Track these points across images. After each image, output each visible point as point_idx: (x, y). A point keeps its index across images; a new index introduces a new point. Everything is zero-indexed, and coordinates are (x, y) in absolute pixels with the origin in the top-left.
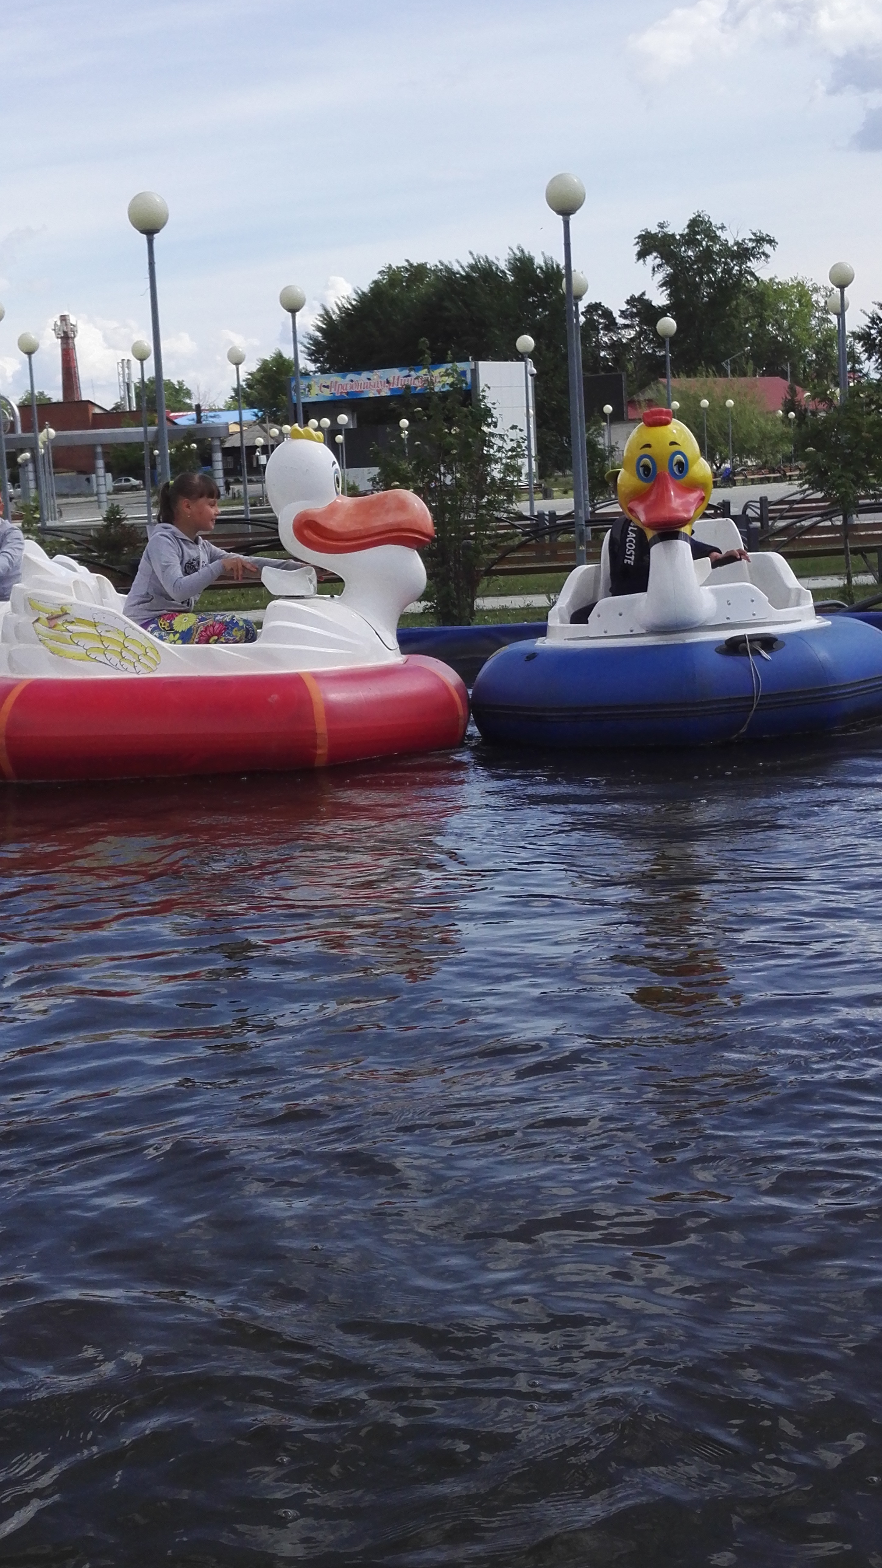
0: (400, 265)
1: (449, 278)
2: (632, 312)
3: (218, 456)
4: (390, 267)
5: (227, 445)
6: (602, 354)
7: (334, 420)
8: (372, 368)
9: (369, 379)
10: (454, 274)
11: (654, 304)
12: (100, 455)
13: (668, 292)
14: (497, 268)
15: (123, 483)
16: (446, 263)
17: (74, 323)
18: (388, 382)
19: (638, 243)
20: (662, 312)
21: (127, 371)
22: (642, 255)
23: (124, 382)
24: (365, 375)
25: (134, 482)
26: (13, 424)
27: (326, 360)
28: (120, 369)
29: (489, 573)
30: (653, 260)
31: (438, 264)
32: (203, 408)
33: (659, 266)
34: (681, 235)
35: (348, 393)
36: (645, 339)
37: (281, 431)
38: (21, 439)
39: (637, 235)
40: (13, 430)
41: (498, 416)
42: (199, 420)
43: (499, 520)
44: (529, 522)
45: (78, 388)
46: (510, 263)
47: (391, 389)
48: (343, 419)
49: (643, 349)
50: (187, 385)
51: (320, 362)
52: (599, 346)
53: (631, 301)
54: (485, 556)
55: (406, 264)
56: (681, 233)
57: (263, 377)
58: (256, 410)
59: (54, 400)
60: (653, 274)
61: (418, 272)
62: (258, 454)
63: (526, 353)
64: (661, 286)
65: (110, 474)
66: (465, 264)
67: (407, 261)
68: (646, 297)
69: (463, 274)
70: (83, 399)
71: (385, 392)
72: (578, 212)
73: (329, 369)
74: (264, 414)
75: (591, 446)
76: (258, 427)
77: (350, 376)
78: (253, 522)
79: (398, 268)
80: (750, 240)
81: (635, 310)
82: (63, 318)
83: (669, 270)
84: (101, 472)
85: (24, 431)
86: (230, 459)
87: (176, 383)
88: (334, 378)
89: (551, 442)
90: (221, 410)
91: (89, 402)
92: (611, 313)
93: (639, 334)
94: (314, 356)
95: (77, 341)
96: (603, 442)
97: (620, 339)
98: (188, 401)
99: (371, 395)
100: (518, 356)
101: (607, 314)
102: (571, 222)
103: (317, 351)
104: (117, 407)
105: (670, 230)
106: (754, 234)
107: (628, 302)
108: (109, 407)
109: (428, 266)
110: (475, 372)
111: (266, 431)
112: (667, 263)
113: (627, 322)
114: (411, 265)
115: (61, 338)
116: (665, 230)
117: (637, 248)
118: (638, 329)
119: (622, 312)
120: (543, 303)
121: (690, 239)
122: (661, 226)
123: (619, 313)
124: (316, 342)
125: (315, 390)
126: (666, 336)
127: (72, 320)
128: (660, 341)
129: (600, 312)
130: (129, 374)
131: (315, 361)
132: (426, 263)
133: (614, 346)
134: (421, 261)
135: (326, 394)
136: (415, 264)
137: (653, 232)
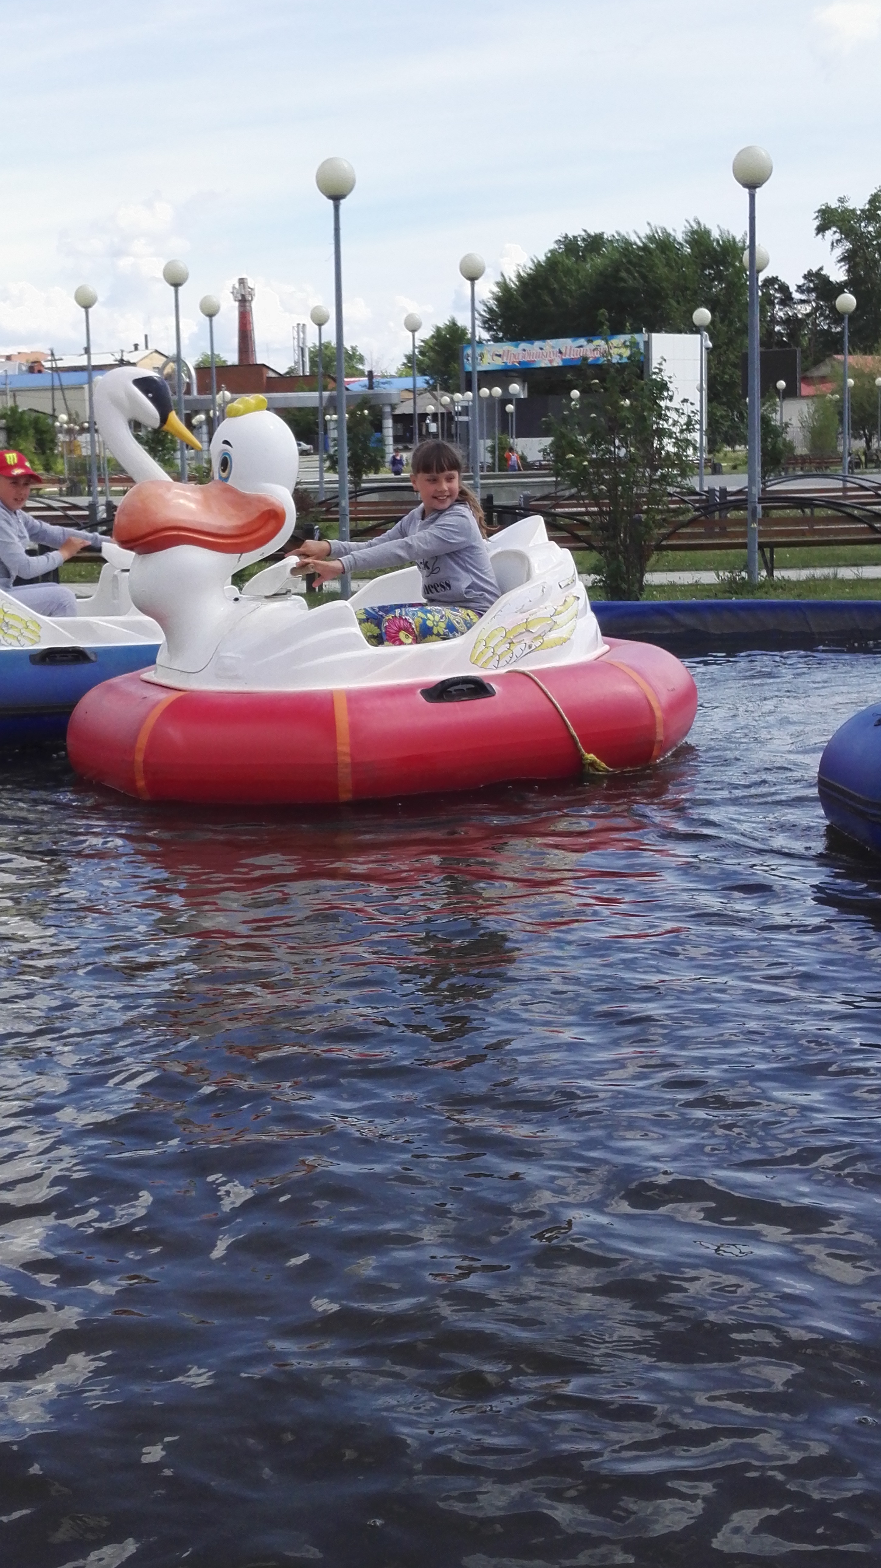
0: (576, 235)
1: (626, 249)
2: (809, 288)
3: (389, 423)
4: (566, 237)
5: (398, 412)
6: (777, 328)
7: (505, 389)
8: (544, 337)
9: (541, 349)
10: (631, 244)
11: (831, 279)
13: (846, 267)
14: (675, 240)
16: (623, 233)
17: (252, 286)
18: (560, 352)
19: (817, 217)
20: (839, 289)
21: (301, 335)
22: (821, 229)
23: (299, 346)
24: (538, 344)
26: (189, 385)
27: (500, 329)
28: (296, 333)
29: (660, 548)
30: (832, 234)
31: (616, 235)
32: (375, 374)
33: (838, 241)
34: (862, 211)
35: (520, 363)
36: (821, 315)
37: (452, 399)
38: (196, 401)
39: (817, 209)
40: (188, 392)
41: (674, 390)
42: (371, 387)
43: (670, 495)
44: (697, 498)
45: (253, 351)
46: (687, 235)
47: (563, 360)
48: (515, 388)
49: (819, 325)
50: (360, 351)
51: (494, 330)
52: (774, 321)
53: (809, 276)
54: (656, 531)
55: (583, 234)
56: (862, 208)
57: (435, 344)
58: (427, 378)
59: (229, 363)
60: (832, 249)
61: (595, 242)
62: (428, 421)
63: (702, 326)
64: (839, 261)
66: (642, 235)
67: (585, 231)
68: (823, 272)
69: (640, 244)
70: (259, 362)
71: (557, 362)
72: (764, 185)
73: (502, 338)
74: (435, 382)
75: (765, 421)
76: (428, 395)
77: (523, 345)
79: (574, 237)
81: (812, 285)
82: (242, 281)
83: (848, 245)
85: (200, 392)
86: (399, 426)
87: (349, 348)
88: (507, 347)
89: (722, 417)
90: (392, 377)
91: (264, 365)
92: (788, 287)
93: (815, 310)
94: (488, 325)
95: (254, 305)
96: (776, 419)
97: (796, 314)
98: (360, 367)
99: (543, 365)
100: (694, 329)
101: (784, 289)
102: (757, 195)
103: (492, 320)
104: (291, 371)
105: (850, 205)
107: (805, 277)
108: (283, 371)
109: (605, 236)
110: (647, 344)
111: (436, 399)
112: (847, 238)
113: (803, 297)
114: (588, 235)
115: (240, 301)
116: (846, 204)
117: (817, 223)
118: (814, 305)
119: (799, 287)
120: (719, 277)
121: (870, 215)
122: (841, 200)
123: (796, 288)
124: (490, 310)
125: (488, 358)
126: (845, 313)
127: (250, 283)
128: (837, 317)
129: (776, 286)
130: (304, 339)
131: (489, 329)
132: (603, 233)
133: (789, 321)
134: (598, 231)
135: (497, 364)
136: (593, 234)
137: (833, 207)
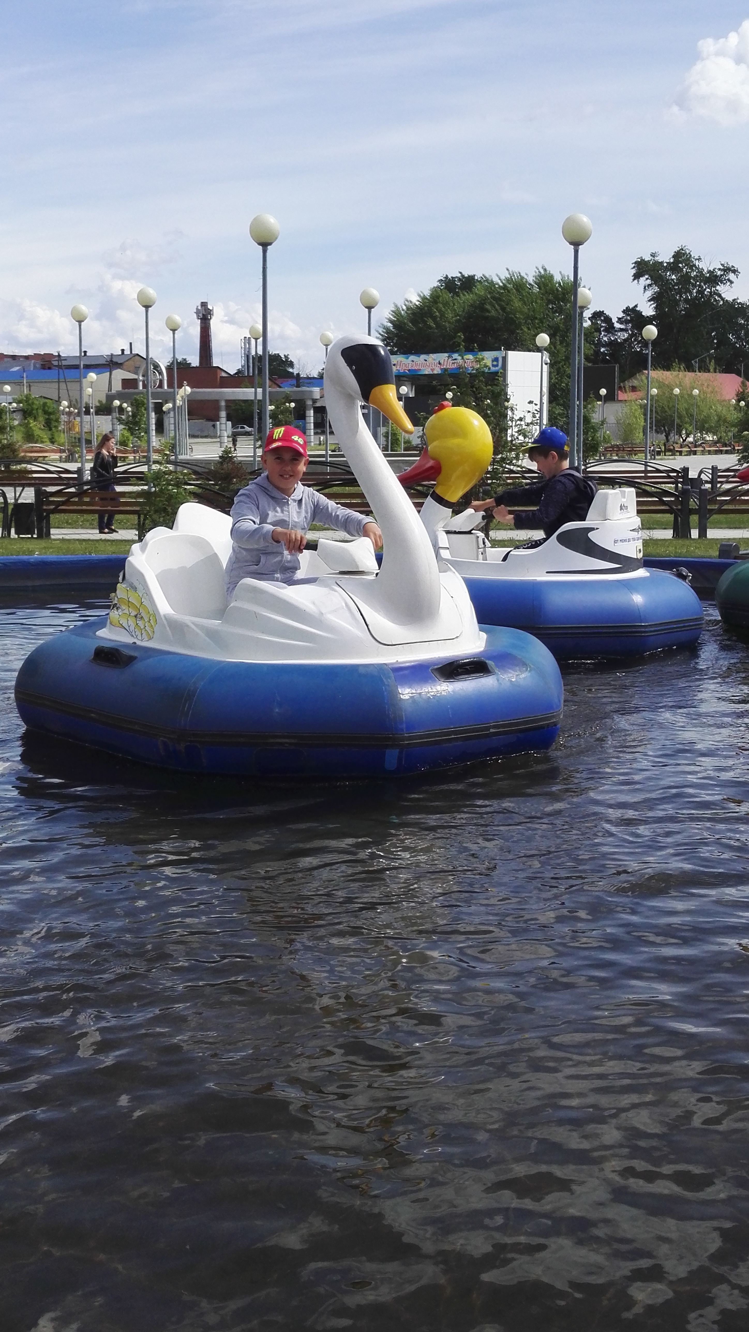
0: (454, 276)
1: (490, 288)
2: (626, 320)
3: (310, 413)
4: (447, 277)
6: (602, 350)
8: (428, 352)
9: (426, 360)
10: (494, 284)
11: (643, 314)
12: (224, 408)
13: (655, 305)
14: (527, 282)
15: (239, 430)
16: (489, 275)
17: (211, 308)
18: (440, 363)
19: (634, 267)
20: (649, 320)
21: (247, 347)
22: (637, 276)
23: (245, 354)
24: (423, 357)
25: (248, 429)
26: (161, 381)
27: (396, 345)
28: (243, 344)
30: (645, 281)
31: (483, 277)
32: (302, 376)
33: (649, 285)
34: (668, 263)
35: (409, 370)
36: (635, 340)
38: (167, 393)
39: (634, 262)
40: (161, 386)
41: (511, 394)
42: (298, 385)
45: (211, 357)
46: (536, 278)
47: (441, 369)
48: (403, 389)
49: (633, 348)
50: (291, 358)
51: (392, 346)
52: (600, 344)
53: (627, 311)
55: (459, 275)
56: (668, 261)
59: (192, 365)
60: (644, 292)
61: (468, 282)
63: (542, 347)
64: (649, 301)
65: (230, 423)
66: (503, 278)
67: (461, 273)
68: (638, 309)
69: (501, 284)
70: (214, 365)
71: (437, 371)
72: (584, 245)
73: (397, 352)
75: (587, 420)
77: (412, 357)
78: (332, 464)
79: (452, 277)
80: (719, 269)
81: (629, 318)
82: (204, 304)
83: (656, 289)
84: (223, 420)
85: (168, 387)
86: (319, 415)
87: (283, 356)
88: (400, 358)
89: (559, 414)
90: (314, 378)
91: (219, 368)
92: (611, 319)
93: (631, 336)
95: (212, 322)
96: (596, 418)
97: (616, 339)
98: (291, 370)
99: (427, 373)
100: (538, 350)
101: (608, 320)
102: (579, 250)
103: (388, 338)
104: (239, 372)
105: (659, 259)
106: (722, 265)
107: (624, 312)
108: (232, 371)
109: (476, 278)
110: (505, 359)
112: (655, 284)
113: (622, 327)
114: (463, 276)
115: (201, 319)
116: (656, 259)
117: (634, 271)
118: (630, 333)
119: (619, 319)
120: (560, 310)
121: (673, 267)
122: (653, 255)
123: (617, 319)
124: (388, 331)
126: (649, 340)
127: (210, 306)
128: (645, 343)
129: (602, 318)
130: (248, 349)
131: (387, 345)
132: (474, 275)
133: (611, 344)
134: (471, 274)
136: (466, 276)
137: (646, 260)
